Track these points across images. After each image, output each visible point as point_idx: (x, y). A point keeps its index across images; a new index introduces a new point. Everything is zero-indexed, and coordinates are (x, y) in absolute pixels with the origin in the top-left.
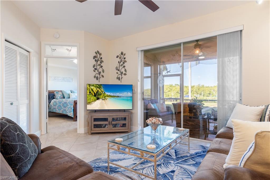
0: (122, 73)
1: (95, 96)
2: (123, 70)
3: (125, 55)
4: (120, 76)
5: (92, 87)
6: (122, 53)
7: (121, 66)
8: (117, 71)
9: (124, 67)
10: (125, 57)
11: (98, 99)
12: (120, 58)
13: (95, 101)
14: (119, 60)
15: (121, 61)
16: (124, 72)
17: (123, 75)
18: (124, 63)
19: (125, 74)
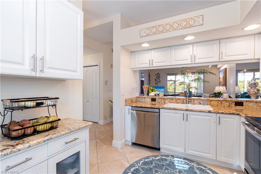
0: (158, 81)
1: (152, 90)
2: (159, 80)
3: (159, 74)
4: (157, 83)
5: (151, 87)
6: (158, 73)
7: (158, 78)
8: (156, 81)
9: (159, 79)
10: (159, 75)
11: (153, 92)
12: (157, 75)
13: (152, 92)
14: (157, 76)
15: (158, 77)
16: (159, 81)
17: (159, 83)
18: (159, 78)
19: (160, 82)
